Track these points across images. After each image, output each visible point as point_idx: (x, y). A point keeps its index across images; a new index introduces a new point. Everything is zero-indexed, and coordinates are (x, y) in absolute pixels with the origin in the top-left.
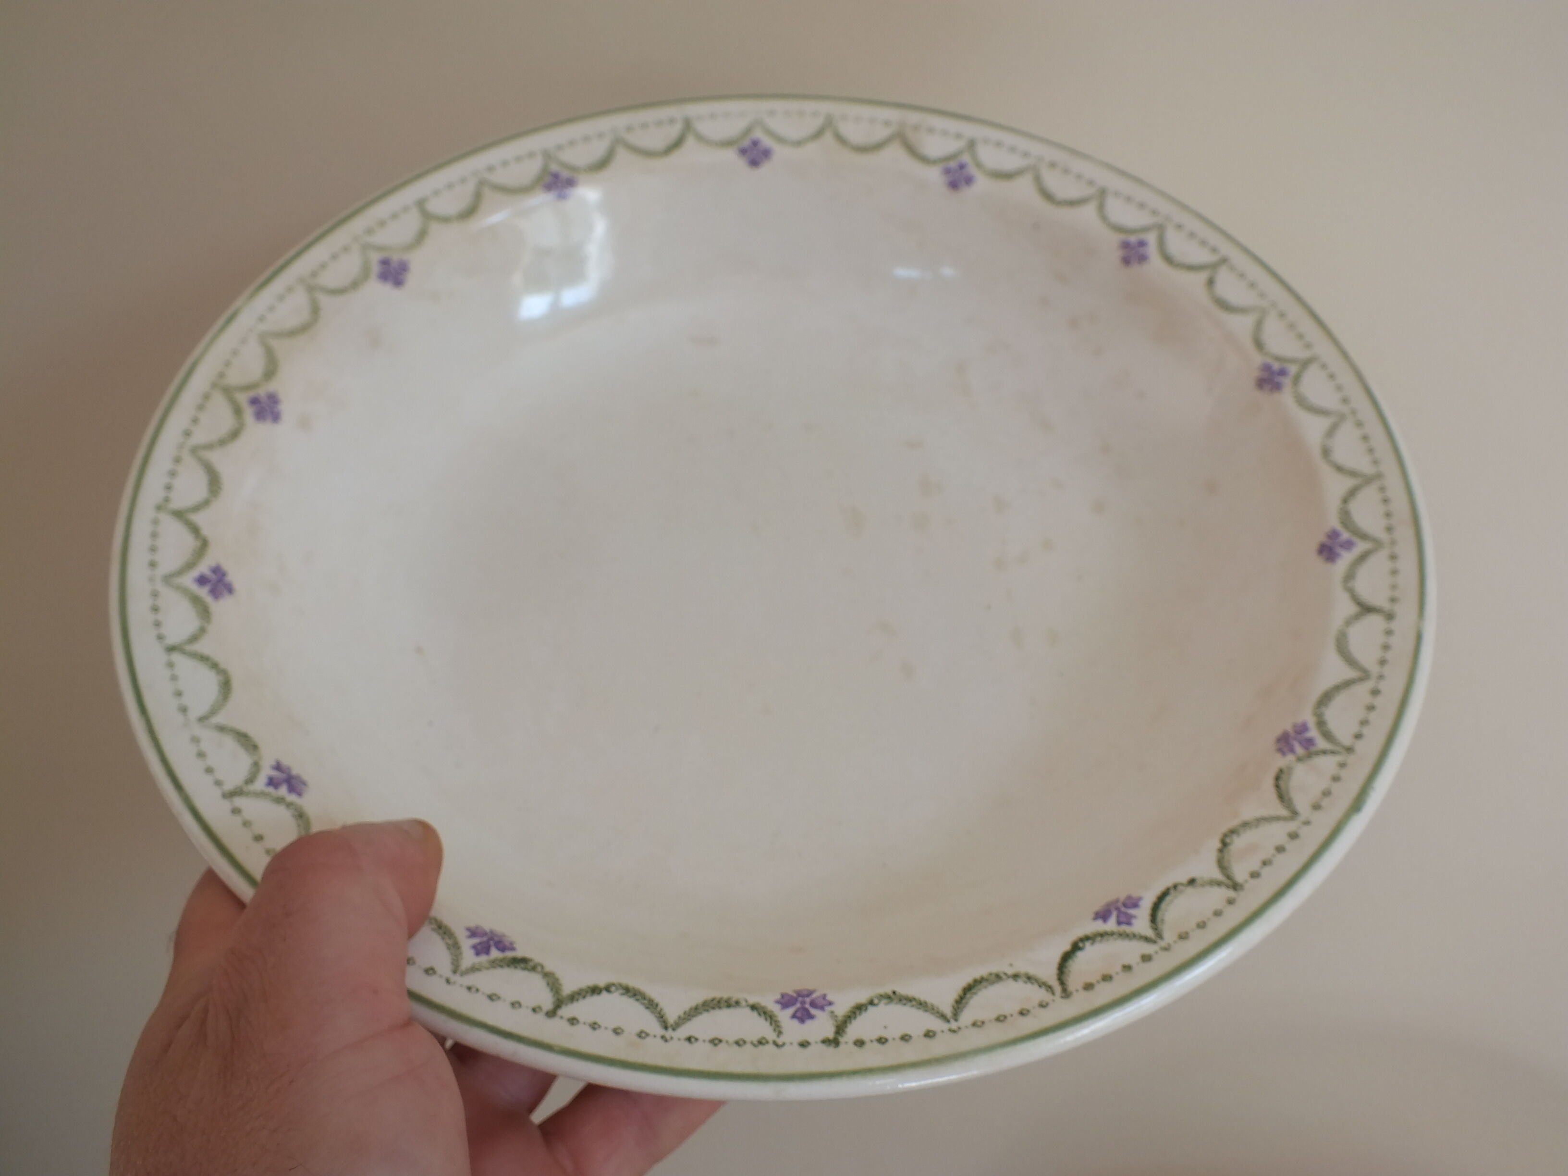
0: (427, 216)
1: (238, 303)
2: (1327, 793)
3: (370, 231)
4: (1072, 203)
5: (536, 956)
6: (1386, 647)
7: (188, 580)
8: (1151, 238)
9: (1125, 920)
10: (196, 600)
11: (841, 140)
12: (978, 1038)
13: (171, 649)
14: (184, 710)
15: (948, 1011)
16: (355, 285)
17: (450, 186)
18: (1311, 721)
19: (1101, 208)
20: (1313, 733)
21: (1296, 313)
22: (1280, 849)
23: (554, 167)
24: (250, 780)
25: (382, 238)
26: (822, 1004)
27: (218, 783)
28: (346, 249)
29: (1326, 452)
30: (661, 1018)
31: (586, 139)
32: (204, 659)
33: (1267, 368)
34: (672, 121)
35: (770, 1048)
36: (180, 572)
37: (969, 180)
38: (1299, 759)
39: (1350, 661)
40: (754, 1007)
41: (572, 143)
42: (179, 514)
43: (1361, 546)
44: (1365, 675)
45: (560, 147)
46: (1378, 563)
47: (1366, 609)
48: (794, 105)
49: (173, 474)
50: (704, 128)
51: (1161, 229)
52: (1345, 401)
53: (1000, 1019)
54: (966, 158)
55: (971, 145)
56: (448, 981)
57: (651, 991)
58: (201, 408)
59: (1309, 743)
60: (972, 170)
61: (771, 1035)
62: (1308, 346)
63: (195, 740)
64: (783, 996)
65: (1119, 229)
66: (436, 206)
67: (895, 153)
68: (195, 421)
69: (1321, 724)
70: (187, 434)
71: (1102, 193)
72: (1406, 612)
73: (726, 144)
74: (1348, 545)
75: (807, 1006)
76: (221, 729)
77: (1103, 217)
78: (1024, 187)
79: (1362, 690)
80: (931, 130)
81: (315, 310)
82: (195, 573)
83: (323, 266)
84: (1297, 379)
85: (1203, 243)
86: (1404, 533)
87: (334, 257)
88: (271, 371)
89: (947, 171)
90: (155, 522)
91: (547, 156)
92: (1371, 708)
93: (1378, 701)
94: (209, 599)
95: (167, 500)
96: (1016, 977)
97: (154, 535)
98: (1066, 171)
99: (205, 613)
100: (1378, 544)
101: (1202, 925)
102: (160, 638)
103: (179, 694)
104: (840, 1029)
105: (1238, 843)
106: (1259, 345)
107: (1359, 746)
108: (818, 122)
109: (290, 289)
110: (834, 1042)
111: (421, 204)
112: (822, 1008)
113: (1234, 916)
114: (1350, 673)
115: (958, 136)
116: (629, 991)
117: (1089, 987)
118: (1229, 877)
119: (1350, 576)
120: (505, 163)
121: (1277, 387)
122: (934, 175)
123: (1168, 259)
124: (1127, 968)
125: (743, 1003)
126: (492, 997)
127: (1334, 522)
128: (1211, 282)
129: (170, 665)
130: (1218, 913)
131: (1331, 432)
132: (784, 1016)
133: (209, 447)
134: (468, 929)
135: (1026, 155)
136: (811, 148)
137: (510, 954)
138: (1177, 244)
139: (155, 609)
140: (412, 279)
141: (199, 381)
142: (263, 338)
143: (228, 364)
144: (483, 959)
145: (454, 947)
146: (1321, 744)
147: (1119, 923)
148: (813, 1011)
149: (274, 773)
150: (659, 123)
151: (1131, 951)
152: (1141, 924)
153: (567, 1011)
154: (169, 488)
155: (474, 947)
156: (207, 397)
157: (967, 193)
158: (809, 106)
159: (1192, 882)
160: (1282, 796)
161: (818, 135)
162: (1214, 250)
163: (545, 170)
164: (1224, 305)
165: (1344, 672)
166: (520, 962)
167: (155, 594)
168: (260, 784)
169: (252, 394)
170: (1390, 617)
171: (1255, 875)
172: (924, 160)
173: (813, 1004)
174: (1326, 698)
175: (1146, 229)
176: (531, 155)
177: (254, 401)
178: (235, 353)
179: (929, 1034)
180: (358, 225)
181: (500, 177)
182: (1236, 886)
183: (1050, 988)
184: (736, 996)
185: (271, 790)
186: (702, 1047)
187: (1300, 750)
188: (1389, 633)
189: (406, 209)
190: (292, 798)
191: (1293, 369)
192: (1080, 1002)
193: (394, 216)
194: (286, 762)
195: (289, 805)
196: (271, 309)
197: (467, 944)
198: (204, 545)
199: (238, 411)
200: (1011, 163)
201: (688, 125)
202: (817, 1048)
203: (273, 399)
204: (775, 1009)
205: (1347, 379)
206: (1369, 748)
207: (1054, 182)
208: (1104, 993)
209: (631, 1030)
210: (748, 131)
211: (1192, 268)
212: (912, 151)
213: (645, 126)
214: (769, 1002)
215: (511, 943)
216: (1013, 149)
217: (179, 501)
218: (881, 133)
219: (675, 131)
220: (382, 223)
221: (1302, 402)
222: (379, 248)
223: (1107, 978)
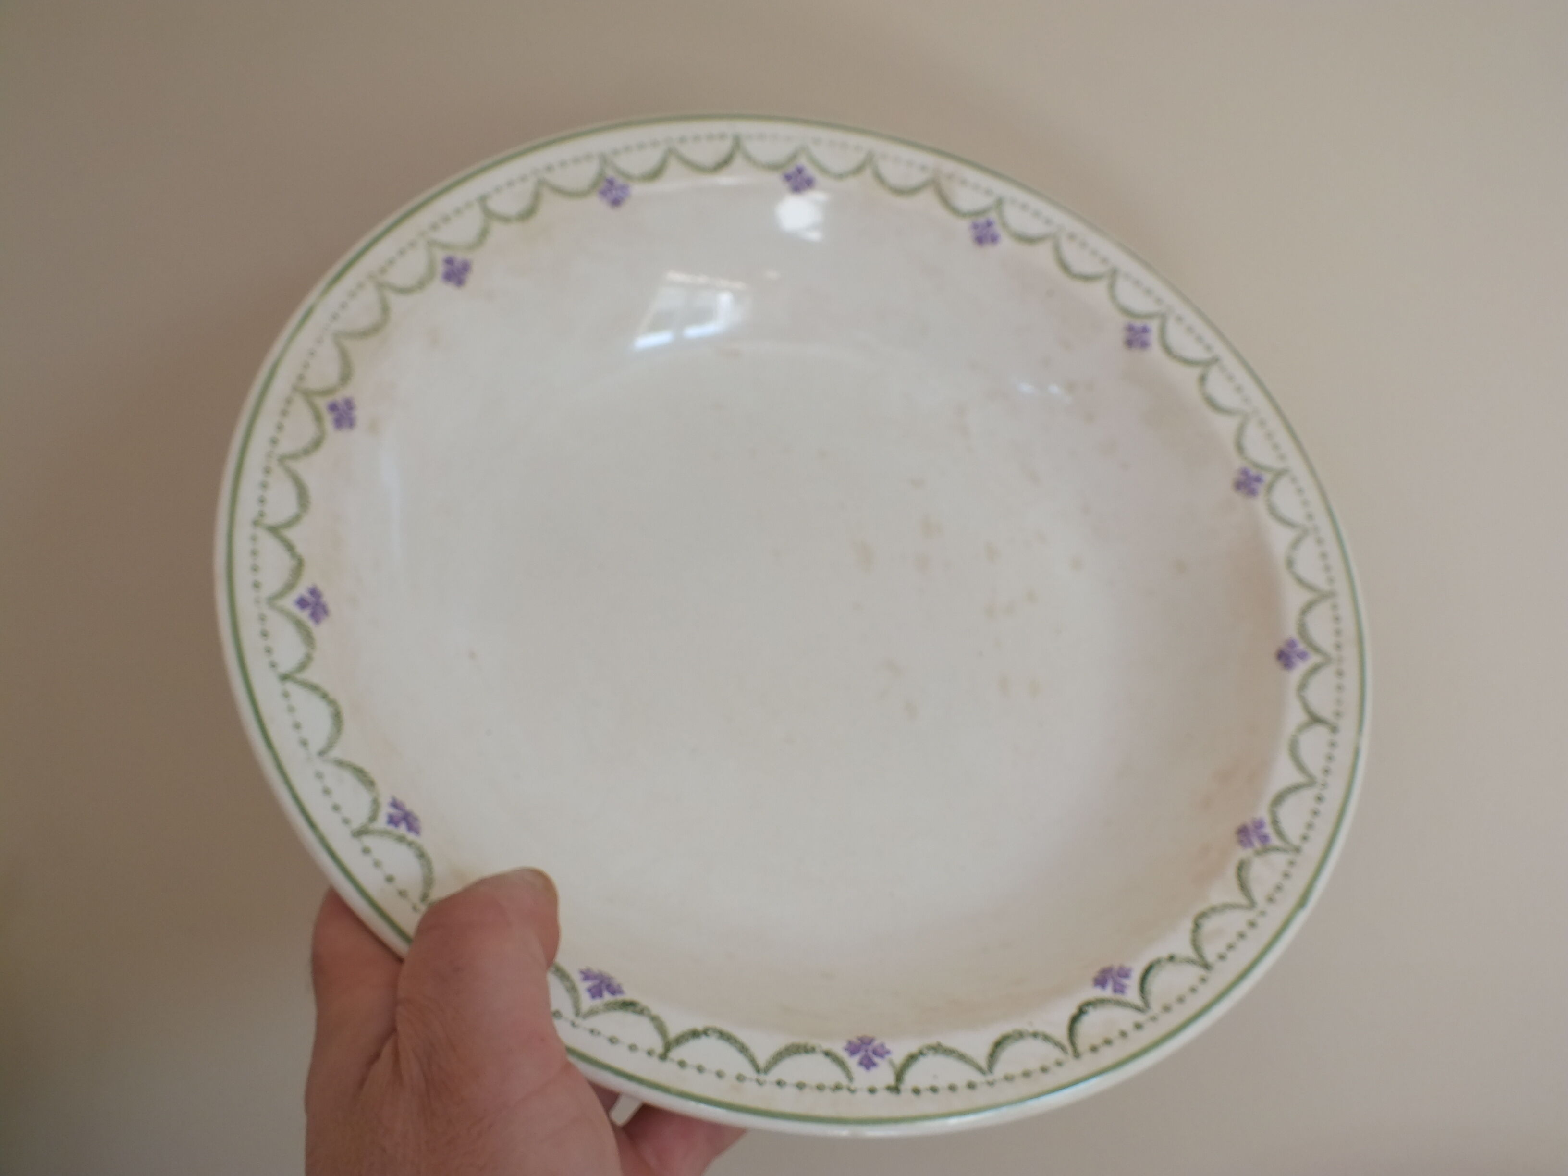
0: (489, 215)
1: (311, 298)
2: (1279, 888)
3: (434, 227)
4: (1087, 278)
5: (643, 1000)
6: (1330, 758)
7: (289, 602)
8: (1154, 325)
9: (1120, 989)
10: (299, 624)
11: (880, 179)
12: (1009, 1091)
13: (285, 678)
14: (304, 743)
15: (983, 1062)
16: (421, 285)
17: (510, 184)
18: (1266, 818)
19: (1112, 287)
20: (1268, 830)
21: (1275, 424)
22: (1242, 936)
23: (610, 173)
24: (373, 818)
25: (445, 235)
26: (882, 1052)
27: (346, 821)
28: (412, 244)
29: (1290, 563)
30: (753, 1062)
31: (641, 146)
32: (314, 688)
33: (1245, 472)
34: (722, 136)
35: (844, 1094)
36: (281, 594)
37: (994, 239)
38: (1258, 853)
39: (1300, 766)
40: (827, 1054)
41: (627, 149)
42: (274, 530)
43: (1314, 659)
44: (1311, 782)
45: (616, 152)
46: (1327, 676)
47: (1315, 719)
48: (838, 136)
49: (264, 486)
50: (753, 147)
51: (1163, 318)
52: (1310, 517)
53: (1027, 1074)
54: (993, 216)
55: (1000, 203)
56: (573, 1024)
57: (743, 1035)
58: (284, 413)
59: (1264, 839)
60: (998, 229)
61: (844, 1081)
62: (1282, 457)
63: (319, 776)
64: (850, 1043)
65: (1126, 311)
66: (497, 204)
67: (927, 200)
68: (280, 427)
69: (1275, 822)
70: (274, 442)
71: (1114, 273)
72: (1348, 725)
73: (773, 167)
74: (1303, 656)
75: (870, 1054)
76: (340, 763)
77: (1113, 297)
78: (1043, 254)
79: (1308, 795)
80: (964, 182)
81: (385, 309)
82: (294, 595)
83: (391, 262)
84: (1270, 488)
85: (1199, 339)
86: (1350, 653)
87: (402, 252)
88: (346, 377)
89: (975, 226)
90: (254, 539)
91: (604, 160)
92: (1315, 813)
93: (1322, 807)
94: (310, 623)
95: (262, 514)
96: (1035, 1035)
97: (254, 553)
98: (1083, 245)
99: (308, 638)
100: (1328, 660)
101: (1181, 1000)
102: (273, 665)
103: (297, 726)
104: (899, 1076)
105: (1209, 925)
106: (1240, 448)
107: (1307, 847)
108: (861, 156)
109: (361, 286)
110: (895, 1089)
111: (483, 200)
112: (881, 1056)
113: (1206, 994)
114: (1298, 778)
115: (988, 192)
116: (724, 1036)
117: (1094, 1049)
118: (1201, 955)
119: (1303, 686)
120: (563, 164)
121: (1252, 493)
122: (963, 226)
123: (1167, 350)
124: (1123, 1034)
125: (817, 1049)
126: (613, 1040)
127: (1291, 632)
128: (1203, 379)
129: (286, 695)
130: (1193, 990)
131: (1296, 544)
132: (853, 1062)
133: (294, 456)
134: (582, 972)
135: (1048, 222)
136: (852, 183)
137: (620, 998)
138: (1177, 336)
139: (265, 634)
140: (472, 279)
141: (281, 386)
142: (338, 338)
143: (306, 366)
144: (598, 1002)
145: (572, 990)
146: (1275, 841)
147: (1115, 991)
148: (876, 1059)
149: (392, 811)
150: (710, 137)
151: (1125, 1018)
152: (1132, 994)
153: (677, 1053)
154: (262, 501)
155: (590, 990)
156: (289, 401)
157: (990, 250)
158: (853, 139)
159: (1171, 958)
160: (1243, 886)
161: (858, 170)
162: (1208, 348)
163: (601, 176)
164: (1212, 404)
165: (1297, 777)
166: (628, 1005)
167: (262, 618)
168: (382, 823)
169: (329, 399)
170: (1334, 729)
171: (1222, 957)
172: (955, 211)
173: (875, 1052)
174: (1279, 799)
175: (1150, 316)
176: (588, 157)
177: (333, 407)
178: (312, 354)
179: (971, 1086)
180: (424, 218)
181: (558, 178)
182: (1207, 966)
183: (1063, 1048)
184: (812, 1042)
185: (391, 828)
186: (790, 1091)
187: (1257, 845)
188: (1333, 744)
189: (468, 205)
190: (411, 836)
191: (1267, 477)
192: (1089, 1063)
193: (458, 211)
194: (400, 798)
195: (410, 844)
196: (344, 306)
197: (583, 987)
198: (299, 565)
199: (318, 418)
200: (1034, 228)
201: (737, 143)
202: (883, 1095)
203: (349, 404)
204: (844, 1055)
205: (1313, 495)
206: (1313, 850)
207: (1071, 252)
208: (1108, 1056)
209: (731, 1072)
210: (793, 157)
211: (1189, 362)
212: (945, 201)
213: (697, 138)
214: (839, 1048)
215: (619, 986)
216: (1037, 214)
217: (274, 517)
218: (917, 178)
219: (725, 147)
220: (446, 219)
221: (1273, 511)
222: (445, 246)
223: (1108, 1042)
